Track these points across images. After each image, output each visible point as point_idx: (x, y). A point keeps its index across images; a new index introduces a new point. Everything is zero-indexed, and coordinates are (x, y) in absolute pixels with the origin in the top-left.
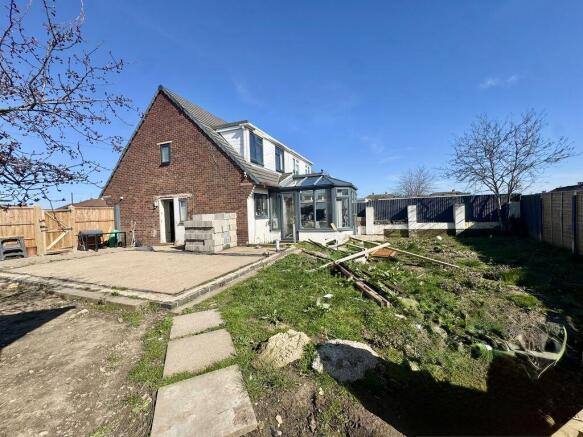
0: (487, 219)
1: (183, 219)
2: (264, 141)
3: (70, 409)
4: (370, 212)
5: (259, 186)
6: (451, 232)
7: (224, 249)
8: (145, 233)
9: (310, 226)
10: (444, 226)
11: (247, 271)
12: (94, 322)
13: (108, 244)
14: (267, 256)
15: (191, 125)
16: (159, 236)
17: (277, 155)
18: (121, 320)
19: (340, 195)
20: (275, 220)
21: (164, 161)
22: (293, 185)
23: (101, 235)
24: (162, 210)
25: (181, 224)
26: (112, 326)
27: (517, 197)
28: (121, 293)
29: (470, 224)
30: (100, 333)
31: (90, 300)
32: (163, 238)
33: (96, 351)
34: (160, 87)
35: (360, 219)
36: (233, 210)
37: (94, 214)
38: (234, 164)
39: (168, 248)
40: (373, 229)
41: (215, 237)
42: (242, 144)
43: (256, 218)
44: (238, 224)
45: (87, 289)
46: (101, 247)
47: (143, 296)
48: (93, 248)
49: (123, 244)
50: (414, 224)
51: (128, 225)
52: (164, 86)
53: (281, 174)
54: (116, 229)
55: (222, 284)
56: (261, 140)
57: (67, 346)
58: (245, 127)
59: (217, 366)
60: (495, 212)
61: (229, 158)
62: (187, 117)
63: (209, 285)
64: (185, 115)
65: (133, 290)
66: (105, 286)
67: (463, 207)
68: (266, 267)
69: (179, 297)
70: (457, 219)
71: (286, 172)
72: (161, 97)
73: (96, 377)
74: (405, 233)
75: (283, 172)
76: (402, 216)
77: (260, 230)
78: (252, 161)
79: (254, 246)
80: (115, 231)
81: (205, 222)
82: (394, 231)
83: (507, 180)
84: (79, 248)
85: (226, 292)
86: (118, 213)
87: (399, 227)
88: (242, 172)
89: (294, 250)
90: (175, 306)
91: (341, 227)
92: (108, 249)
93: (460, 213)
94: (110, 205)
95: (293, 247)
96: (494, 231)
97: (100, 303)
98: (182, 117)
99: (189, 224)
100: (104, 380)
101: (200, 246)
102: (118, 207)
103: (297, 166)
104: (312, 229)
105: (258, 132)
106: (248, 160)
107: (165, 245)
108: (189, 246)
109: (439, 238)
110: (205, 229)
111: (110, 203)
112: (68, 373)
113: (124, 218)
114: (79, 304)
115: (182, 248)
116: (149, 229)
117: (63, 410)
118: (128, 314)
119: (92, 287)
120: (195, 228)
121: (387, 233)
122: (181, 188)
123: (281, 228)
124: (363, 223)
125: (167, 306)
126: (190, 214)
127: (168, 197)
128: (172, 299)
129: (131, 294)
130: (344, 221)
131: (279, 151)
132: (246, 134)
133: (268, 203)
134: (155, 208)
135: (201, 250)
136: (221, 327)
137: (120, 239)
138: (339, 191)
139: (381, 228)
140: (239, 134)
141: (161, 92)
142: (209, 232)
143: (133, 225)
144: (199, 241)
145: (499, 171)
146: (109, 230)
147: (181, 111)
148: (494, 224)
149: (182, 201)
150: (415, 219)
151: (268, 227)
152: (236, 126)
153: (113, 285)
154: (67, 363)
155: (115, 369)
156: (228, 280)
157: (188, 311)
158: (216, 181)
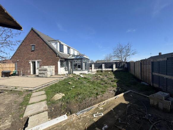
0: (120, 68)
1: (38, 67)
2: (64, 45)
3: (5, 111)
4: (93, 66)
5: (62, 58)
6: (112, 71)
7: (51, 76)
8: (26, 72)
9: (76, 69)
10: (111, 69)
11: (56, 82)
12: (9, 95)
13: (12, 75)
14: (62, 78)
15: (42, 40)
16: (30, 72)
17: (68, 49)
18: (18, 94)
19: (84, 61)
20: (67, 68)
21: (33, 50)
22: (72, 58)
23: (10, 72)
24: (31, 64)
25: (38, 69)
26: (15, 96)
27: (127, 63)
28: (18, 88)
29: (117, 69)
30: (12, 97)
31: (8, 90)
32: (32, 73)
33: (11, 101)
34: (32, 28)
35: (90, 67)
36: (54, 65)
37: (7, 65)
38: (54, 52)
39: (33, 76)
40: (94, 70)
41: (48, 73)
42: (57, 46)
43: (61, 67)
44: (55, 69)
45: (7, 88)
46: (10, 76)
47: (24, 88)
48: (7, 76)
49: (18, 75)
50: (104, 69)
51: (20, 69)
52: (33, 28)
53: (69, 55)
54: (15, 70)
55: (48, 85)
56: (63, 45)
57: (2, 100)
58: (58, 42)
59: (42, 101)
60: (122, 66)
61: (53, 50)
62: (40, 38)
63: (44, 85)
64: (40, 37)
65: (21, 87)
66: (12, 87)
67: (115, 65)
68: (61, 80)
69: (35, 88)
70: (114, 68)
71: (71, 54)
72: (32, 31)
73: (11, 105)
74: (102, 71)
75: (70, 54)
76: (101, 67)
77: (62, 71)
78: (60, 51)
79: (60, 75)
80: (15, 71)
81: (45, 68)
82: (99, 71)
83: (124, 58)
84: (2, 76)
85: (48, 87)
86: (16, 65)
87: (100, 70)
88: (56, 54)
89: (71, 76)
90: (33, 90)
91: (84, 70)
92: (13, 76)
93: (114, 66)
94: (13, 63)
95: (71, 75)
96: (121, 71)
97: (11, 91)
98: (39, 37)
99: (40, 69)
100: (13, 106)
101: (43, 75)
102: (16, 63)
103: (74, 52)
104: (77, 70)
105: (62, 43)
106: (59, 51)
107: (32, 75)
108: (40, 75)
109: (109, 72)
110: (45, 70)
111: (14, 62)
112: (3, 105)
113: (18, 67)
114: (4, 91)
115: (38, 76)
116: (27, 70)
117: (4, 111)
118: (20, 93)
119: (8, 87)
120: (42, 70)
121: (97, 71)
122: (38, 58)
123: (68, 70)
124: (91, 69)
125: (31, 91)
126: (40, 66)
127: (34, 61)
128: (33, 89)
129: (21, 88)
130: (85, 68)
131: (69, 48)
132: (58, 43)
133: (65, 63)
134: (29, 64)
135: (43, 76)
136: (45, 94)
137: (17, 74)
138: (84, 60)
139: (96, 70)
140: (56, 43)
141: (32, 29)
142: (46, 71)
143: (22, 69)
144: (43, 74)
145: (123, 56)
146: (13, 71)
147: (38, 36)
148: (122, 69)
149: (38, 62)
150: (104, 68)
151: (65, 70)
152: (55, 41)
153: (15, 86)
154: (3, 103)
155: (16, 104)
156: (49, 84)
157: (37, 91)
158: (49, 56)
